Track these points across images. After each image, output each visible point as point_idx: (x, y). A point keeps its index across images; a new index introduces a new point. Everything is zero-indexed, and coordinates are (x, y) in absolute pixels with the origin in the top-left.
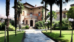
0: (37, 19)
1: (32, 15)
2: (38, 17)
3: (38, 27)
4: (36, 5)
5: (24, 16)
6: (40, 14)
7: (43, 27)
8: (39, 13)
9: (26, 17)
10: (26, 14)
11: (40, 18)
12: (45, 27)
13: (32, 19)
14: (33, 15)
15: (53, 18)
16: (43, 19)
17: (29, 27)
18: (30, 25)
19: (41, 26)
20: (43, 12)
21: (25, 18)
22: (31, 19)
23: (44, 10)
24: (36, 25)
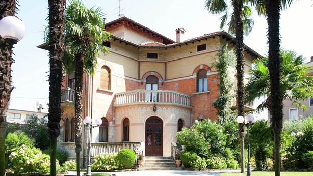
0: (191, 110)
1: (155, 86)
2: (192, 98)
3: (194, 155)
4: (178, 31)
5: (111, 97)
6: (206, 81)
7: (225, 155)
8: (201, 73)
9: (120, 101)
10: (119, 84)
11: (204, 105)
12: (236, 155)
13: (159, 110)
14: (163, 86)
15: (289, 92)
16: (227, 109)
17: (140, 158)
18: (143, 144)
19: (215, 151)
20: (221, 67)
21: (114, 109)
22: (150, 109)
23: (231, 55)
24: (179, 145)
